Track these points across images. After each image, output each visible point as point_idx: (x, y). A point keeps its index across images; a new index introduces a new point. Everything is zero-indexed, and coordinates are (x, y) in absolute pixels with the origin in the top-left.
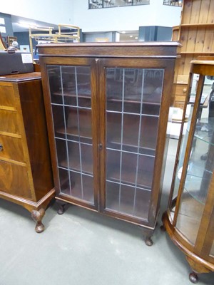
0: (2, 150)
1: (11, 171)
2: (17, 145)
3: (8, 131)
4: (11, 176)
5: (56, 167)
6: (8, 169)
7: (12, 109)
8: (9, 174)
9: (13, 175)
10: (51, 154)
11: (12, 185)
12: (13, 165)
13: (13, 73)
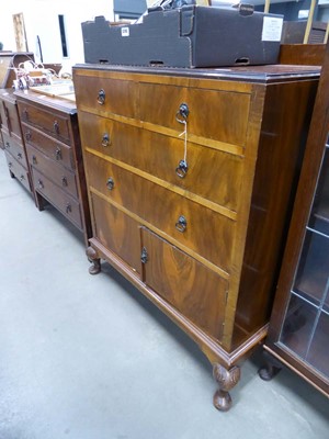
0: (185, 230)
1: (193, 274)
2: (220, 231)
3: (207, 197)
4: (189, 284)
5: (288, 290)
6: (186, 269)
7: (232, 149)
8: (186, 278)
9: (195, 284)
10: (284, 259)
11: (186, 299)
12: (199, 266)
13: (240, 62)
